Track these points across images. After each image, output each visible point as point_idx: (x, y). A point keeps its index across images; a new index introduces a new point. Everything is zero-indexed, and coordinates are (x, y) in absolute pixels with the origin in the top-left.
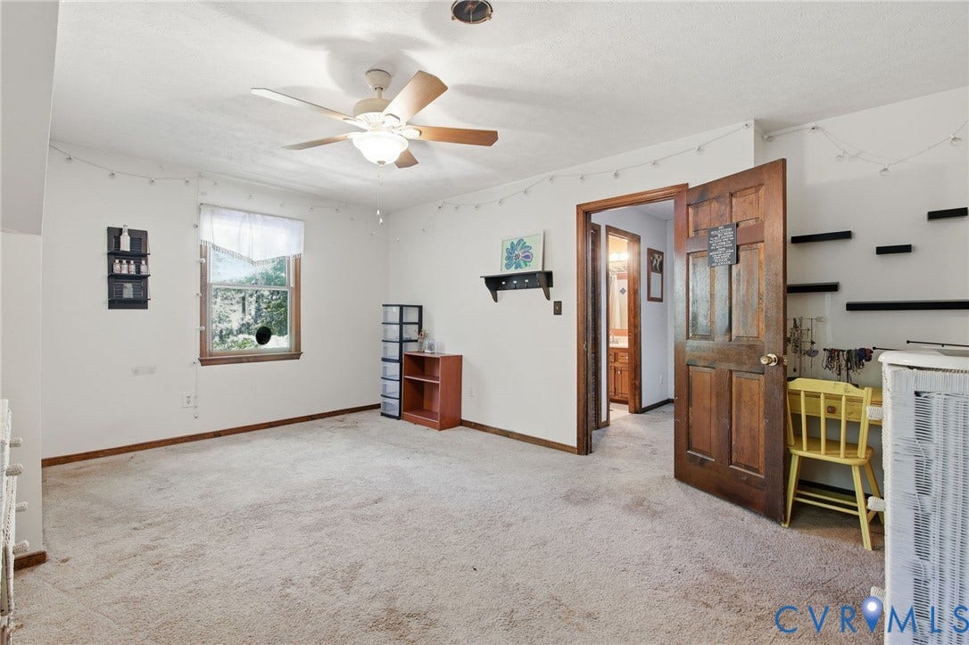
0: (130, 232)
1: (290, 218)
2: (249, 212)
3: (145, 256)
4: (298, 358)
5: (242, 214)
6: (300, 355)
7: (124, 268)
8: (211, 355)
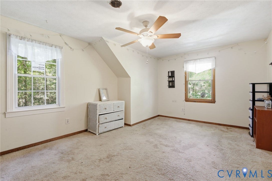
0: (171, 72)
1: (208, 58)
2: (195, 60)
3: (174, 77)
4: (215, 103)
5: (194, 61)
6: (215, 102)
7: (171, 79)
8: (188, 99)
